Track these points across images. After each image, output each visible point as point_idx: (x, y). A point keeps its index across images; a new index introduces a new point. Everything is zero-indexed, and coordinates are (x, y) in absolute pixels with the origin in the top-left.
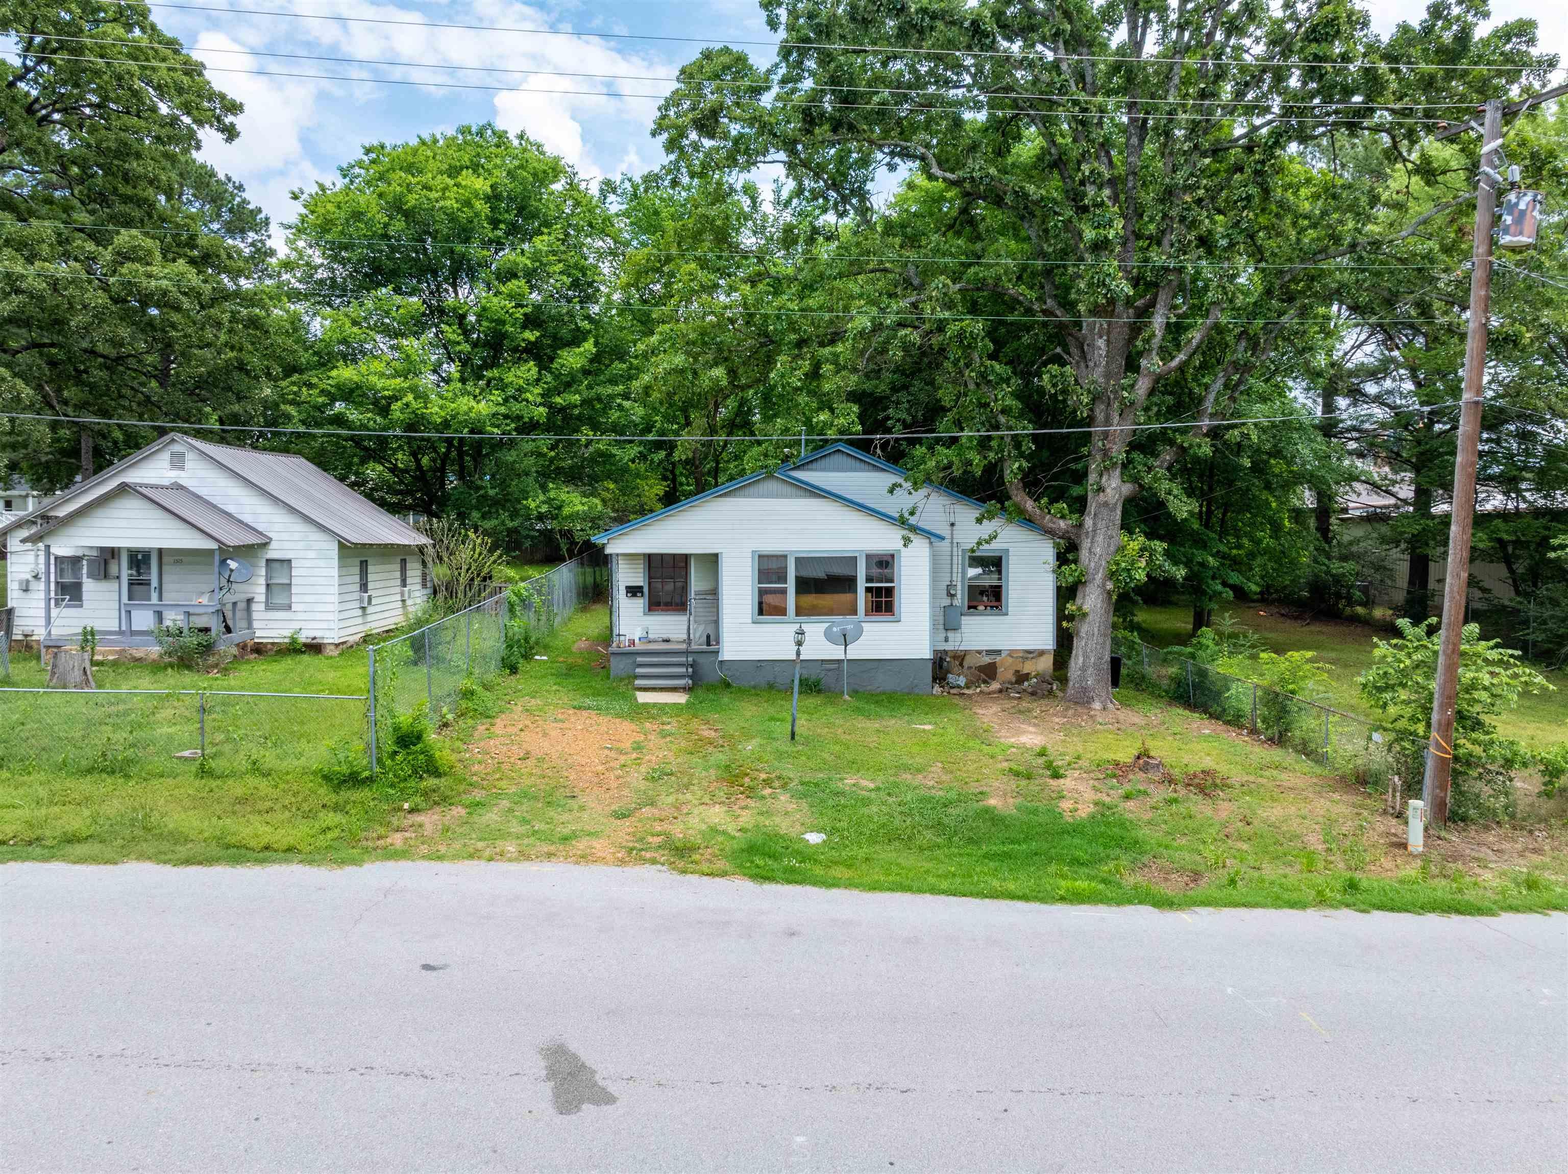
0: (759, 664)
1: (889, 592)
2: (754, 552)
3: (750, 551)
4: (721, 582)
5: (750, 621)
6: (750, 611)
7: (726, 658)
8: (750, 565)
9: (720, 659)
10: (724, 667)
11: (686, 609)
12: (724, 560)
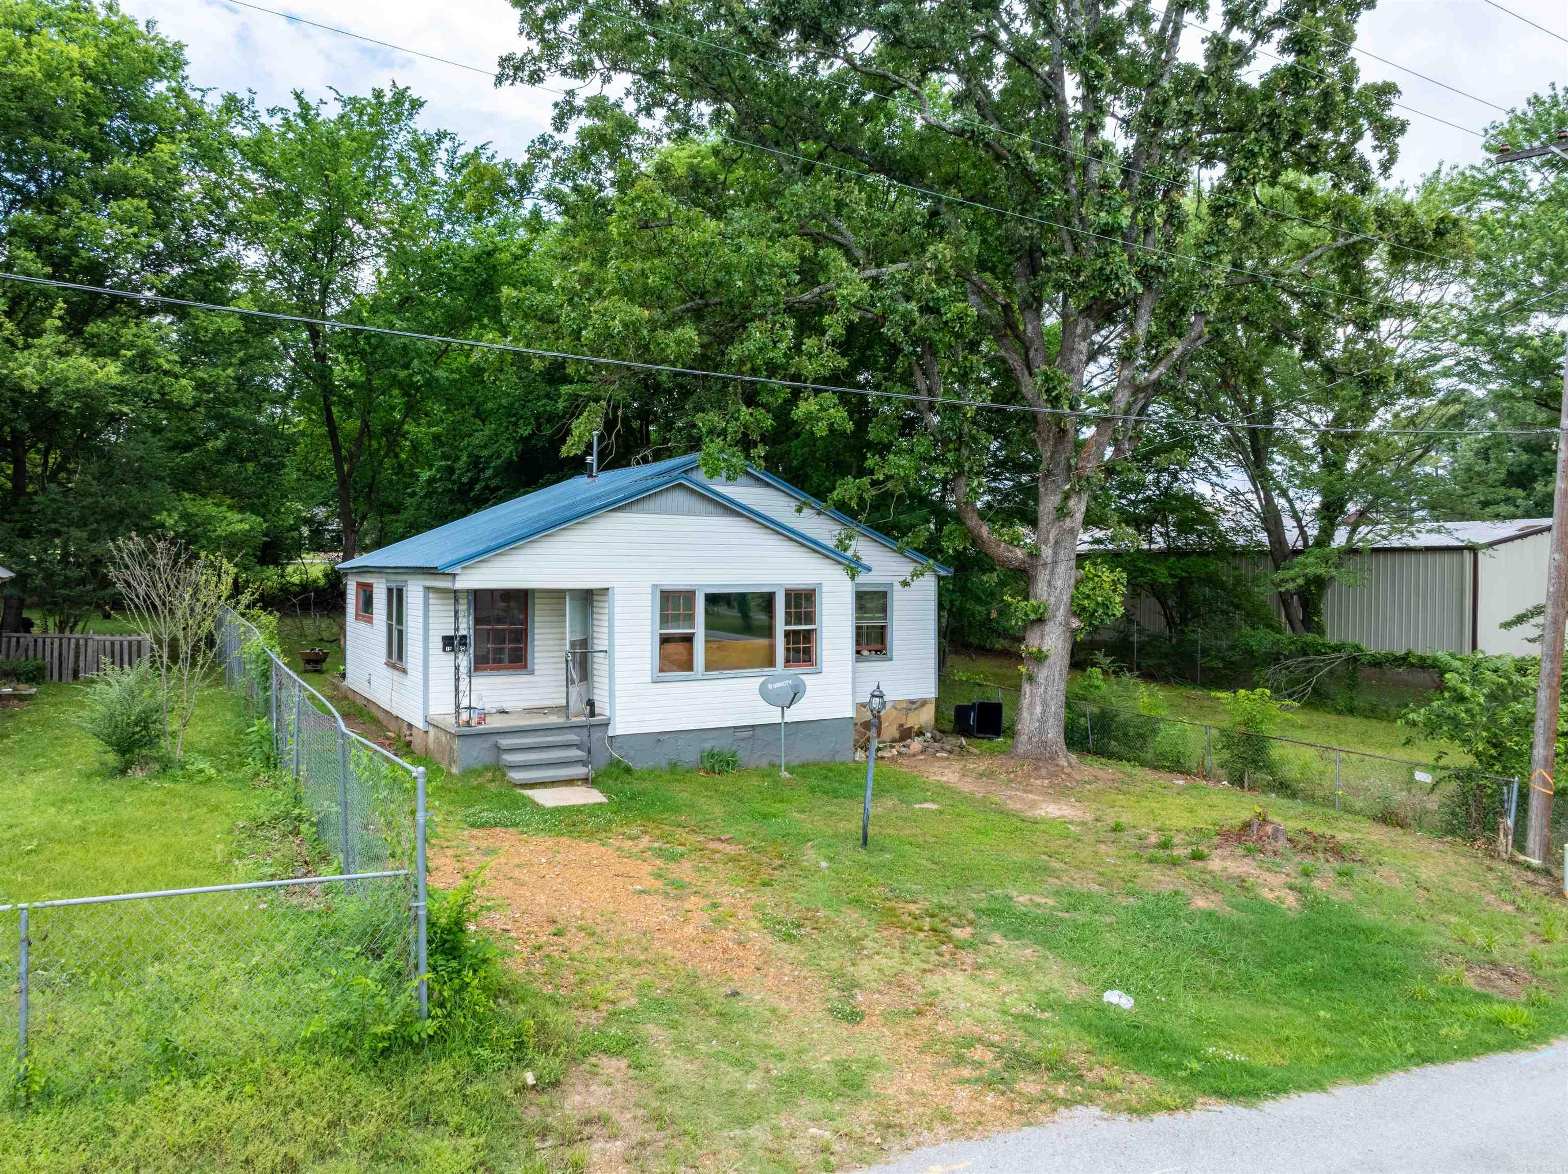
0: (659, 738)
1: (808, 636)
2: (654, 586)
3: (649, 584)
4: (611, 627)
5: (649, 680)
6: (649, 667)
7: (619, 732)
8: (649, 603)
9: (610, 733)
10: (615, 744)
11: (525, 666)
12: (617, 597)
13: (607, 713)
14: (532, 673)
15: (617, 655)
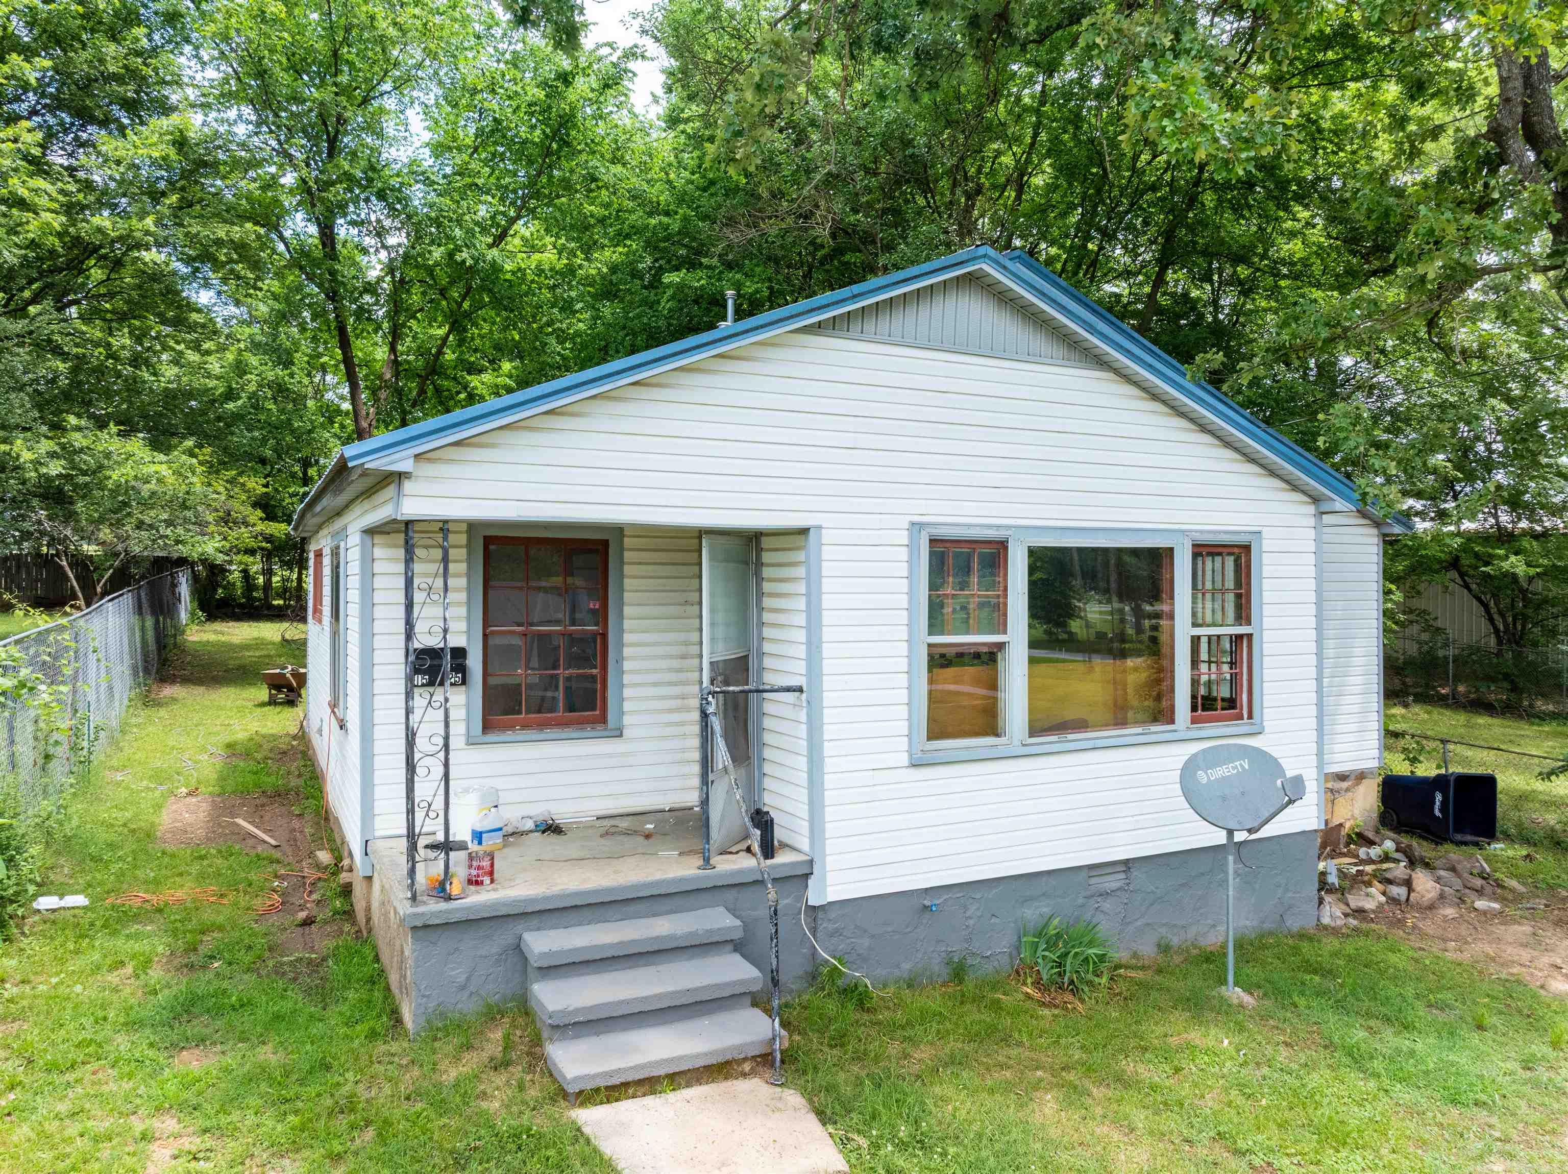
1: (1234, 649)
2: (916, 527)
3: (904, 522)
4: (813, 627)
5: (904, 759)
6: (903, 727)
7: (834, 893)
8: (903, 569)
9: (814, 898)
10: (824, 926)
11: (603, 719)
12: (827, 552)
13: (804, 844)
14: (619, 733)
15: (828, 698)
